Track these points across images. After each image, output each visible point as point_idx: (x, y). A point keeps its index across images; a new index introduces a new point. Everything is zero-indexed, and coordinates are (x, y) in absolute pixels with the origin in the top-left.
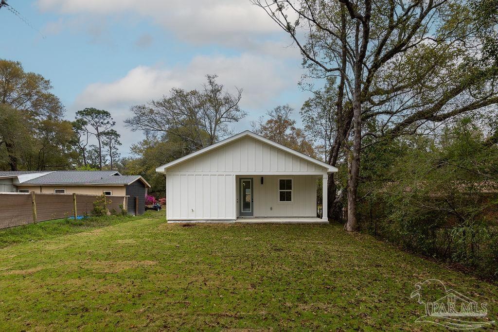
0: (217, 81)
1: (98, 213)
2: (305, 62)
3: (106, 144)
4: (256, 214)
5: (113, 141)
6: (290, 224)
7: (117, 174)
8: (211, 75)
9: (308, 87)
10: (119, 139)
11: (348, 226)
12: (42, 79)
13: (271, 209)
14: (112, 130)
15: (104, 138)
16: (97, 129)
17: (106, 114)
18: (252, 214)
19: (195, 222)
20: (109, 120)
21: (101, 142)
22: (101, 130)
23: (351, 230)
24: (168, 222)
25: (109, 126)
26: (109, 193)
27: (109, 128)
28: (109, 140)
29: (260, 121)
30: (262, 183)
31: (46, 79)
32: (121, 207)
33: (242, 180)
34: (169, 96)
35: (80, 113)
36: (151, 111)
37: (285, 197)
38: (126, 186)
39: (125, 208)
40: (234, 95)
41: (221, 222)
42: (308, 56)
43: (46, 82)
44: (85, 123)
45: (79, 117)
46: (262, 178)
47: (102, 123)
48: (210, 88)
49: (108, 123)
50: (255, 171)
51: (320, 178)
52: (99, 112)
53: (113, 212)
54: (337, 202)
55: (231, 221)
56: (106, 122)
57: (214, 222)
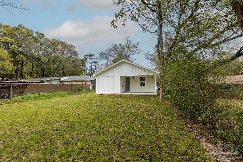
0: (129, 39)
1: (80, 90)
2: (143, 31)
3: (94, 66)
4: (131, 91)
5: (97, 64)
6: (140, 95)
7: (90, 77)
8: (127, 37)
10: (98, 64)
12: (73, 46)
13: (137, 89)
14: (96, 61)
15: (93, 64)
16: (91, 61)
17: (94, 55)
18: (129, 91)
19: (106, 94)
20: (94, 57)
21: (92, 65)
22: (92, 61)
24: (97, 94)
25: (95, 59)
26: (86, 83)
27: (95, 60)
28: (95, 64)
29: (148, 53)
30: (133, 79)
31: (74, 46)
32: (89, 88)
33: (126, 78)
34: (111, 47)
35: (86, 56)
36: (105, 54)
37: (143, 84)
38: (91, 81)
39: (91, 89)
40: (136, 44)
41: (115, 94)
42: (144, 28)
43: (74, 47)
44: (86, 59)
45: (85, 57)
46: (133, 77)
47: (93, 59)
48: (127, 42)
49: (94, 59)
50: (127, 74)
52: (91, 55)
53: (86, 90)
56: (94, 58)
57: (112, 94)
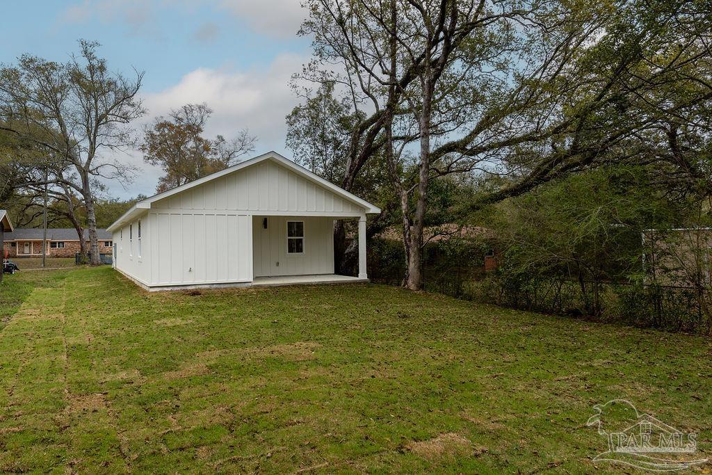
4: (256, 272)
9: (304, 93)
11: (411, 283)
13: (277, 264)
23: (415, 288)
24: (151, 290)
30: (266, 227)
37: (295, 247)
46: (265, 219)
51: (355, 222)
54: (350, 253)
55: (246, 284)
57: (222, 286)
